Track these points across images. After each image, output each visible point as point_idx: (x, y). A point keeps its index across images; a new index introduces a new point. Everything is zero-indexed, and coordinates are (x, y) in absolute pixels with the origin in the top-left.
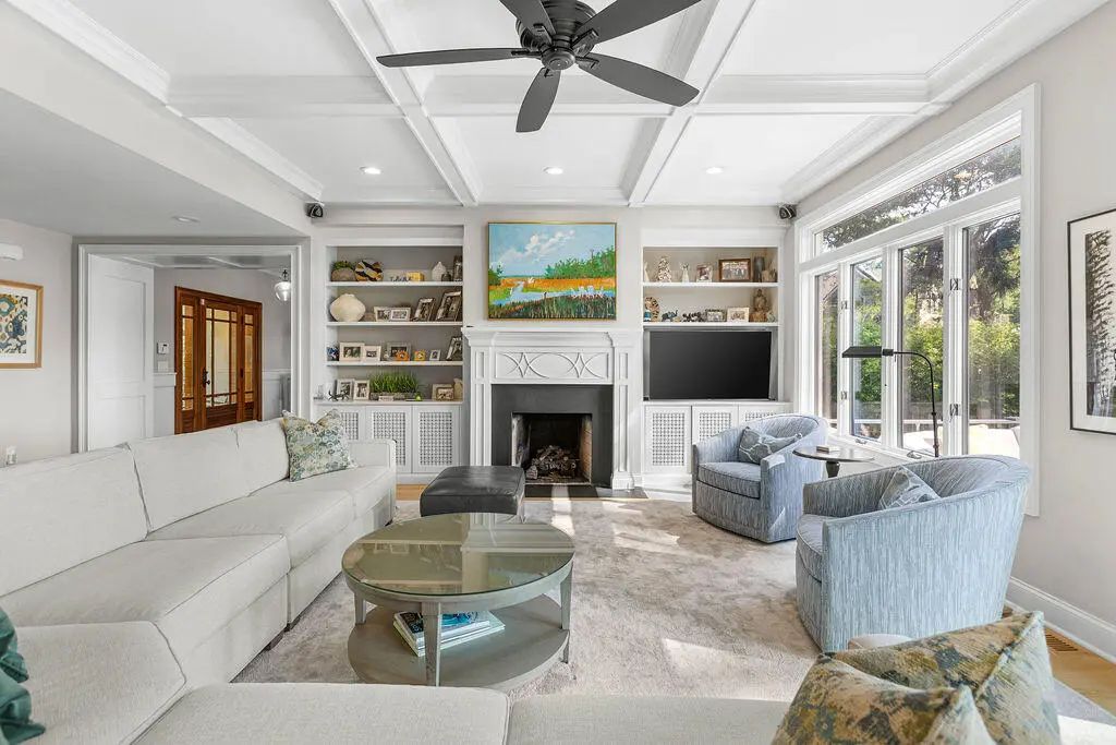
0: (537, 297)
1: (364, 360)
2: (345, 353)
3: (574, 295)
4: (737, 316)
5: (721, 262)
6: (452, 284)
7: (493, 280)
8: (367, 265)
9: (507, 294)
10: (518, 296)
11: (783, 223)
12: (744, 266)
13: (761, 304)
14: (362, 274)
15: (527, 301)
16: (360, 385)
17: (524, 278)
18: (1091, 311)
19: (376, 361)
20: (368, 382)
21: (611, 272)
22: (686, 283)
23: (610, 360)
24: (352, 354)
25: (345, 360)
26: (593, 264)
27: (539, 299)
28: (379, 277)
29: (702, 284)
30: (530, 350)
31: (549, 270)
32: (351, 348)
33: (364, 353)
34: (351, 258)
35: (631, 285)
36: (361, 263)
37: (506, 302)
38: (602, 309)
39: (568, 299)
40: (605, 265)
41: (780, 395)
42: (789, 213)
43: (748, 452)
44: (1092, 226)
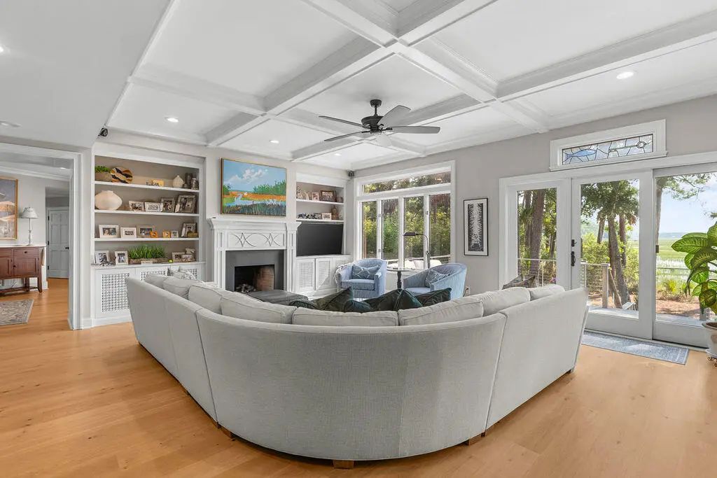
0: (250, 203)
1: (124, 238)
2: (104, 232)
3: (268, 203)
4: (326, 217)
5: (322, 191)
6: (189, 190)
7: (223, 191)
8: (118, 171)
9: (233, 201)
10: (239, 202)
11: (348, 178)
12: (331, 194)
13: (334, 211)
14: (114, 177)
15: (244, 204)
16: (119, 254)
17: (242, 192)
18: (469, 224)
19: (134, 238)
20: (126, 253)
21: (284, 193)
22: (307, 200)
23: (285, 237)
24: (110, 233)
25: (104, 237)
26: (276, 188)
27: (250, 204)
28: (129, 180)
29: (314, 201)
30: (247, 232)
31: (255, 189)
32: (109, 229)
33: (123, 233)
34: (107, 165)
35: (291, 200)
36: (114, 170)
37: (232, 205)
38: (280, 211)
39: (264, 205)
40: (280, 190)
41: (345, 253)
42: (351, 174)
43: (358, 274)
44: (471, 202)
